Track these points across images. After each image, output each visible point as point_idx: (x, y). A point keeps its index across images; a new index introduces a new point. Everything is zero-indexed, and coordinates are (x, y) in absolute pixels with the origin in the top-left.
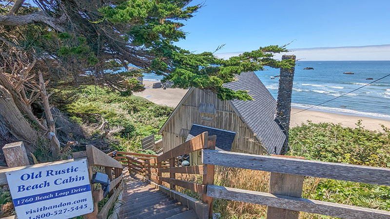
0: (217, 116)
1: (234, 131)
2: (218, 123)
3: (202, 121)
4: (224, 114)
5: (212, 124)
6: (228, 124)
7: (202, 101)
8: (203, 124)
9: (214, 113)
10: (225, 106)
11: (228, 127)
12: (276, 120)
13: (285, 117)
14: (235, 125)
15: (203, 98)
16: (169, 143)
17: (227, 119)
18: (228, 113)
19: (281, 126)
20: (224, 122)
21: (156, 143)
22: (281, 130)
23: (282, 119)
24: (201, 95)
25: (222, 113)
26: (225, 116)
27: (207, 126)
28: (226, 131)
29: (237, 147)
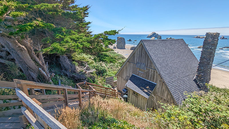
0: (146, 71)
1: (156, 83)
2: (146, 76)
3: (138, 73)
4: (150, 70)
5: (143, 76)
6: (152, 78)
7: (139, 61)
8: (138, 75)
9: (144, 69)
10: (152, 66)
11: (152, 80)
12: (195, 80)
13: (203, 79)
14: (157, 78)
15: (139, 59)
16: (120, 83)
17: (152, 74)
18: (153, 71)
19: (198, 85)
20: (150, 76)
21: (114, 81)
22: (198, 88)
23: (200, 80)
24: (138, 57)
25: (149, 70)
26: (151, 72)
27: (140, 76)
28: (151, 82)
29: (156, 93)
